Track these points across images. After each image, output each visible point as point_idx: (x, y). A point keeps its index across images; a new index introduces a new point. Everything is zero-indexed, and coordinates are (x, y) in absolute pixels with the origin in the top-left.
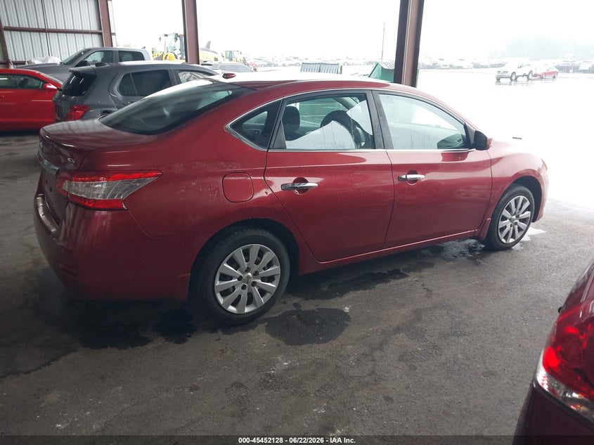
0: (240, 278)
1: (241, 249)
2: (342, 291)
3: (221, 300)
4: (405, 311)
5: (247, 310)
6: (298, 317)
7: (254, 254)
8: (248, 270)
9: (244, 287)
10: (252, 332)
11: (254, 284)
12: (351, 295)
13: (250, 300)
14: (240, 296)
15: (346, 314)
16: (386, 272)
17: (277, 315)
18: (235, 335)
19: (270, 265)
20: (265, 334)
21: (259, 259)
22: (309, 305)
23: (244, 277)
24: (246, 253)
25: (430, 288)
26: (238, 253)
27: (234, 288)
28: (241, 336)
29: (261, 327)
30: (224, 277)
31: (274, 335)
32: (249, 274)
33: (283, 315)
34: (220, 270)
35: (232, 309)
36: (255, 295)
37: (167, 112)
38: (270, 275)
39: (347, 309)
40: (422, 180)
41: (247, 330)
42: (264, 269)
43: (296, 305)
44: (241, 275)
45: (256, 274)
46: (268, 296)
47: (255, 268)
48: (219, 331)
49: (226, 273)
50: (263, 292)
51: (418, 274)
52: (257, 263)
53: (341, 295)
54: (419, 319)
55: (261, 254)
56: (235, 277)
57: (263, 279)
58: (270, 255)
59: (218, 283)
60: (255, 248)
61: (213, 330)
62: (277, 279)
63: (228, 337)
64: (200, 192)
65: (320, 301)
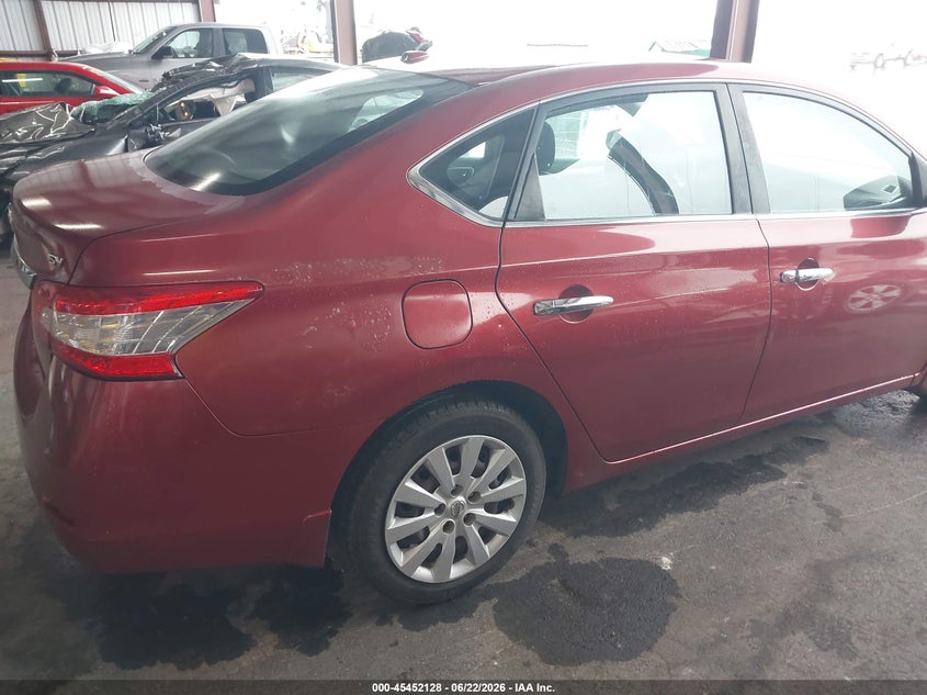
0: (440, 509)
1: (442, 449)
2: (649, 514)
3: (400, 558)
4: (793, 568)
5: (456, 571)
6: (563, 582)
7: (470, 458)
8: (456, 491)
9: (448, 527)
10: (466, 624)
11: (470, 518)
12: (670, 524)
13: (462, 550)
14: (439, 547)
15: (665, 575)
16: (729, 462)
17: (518, 577)
18: (430, 630)
19: (504, 476)
20: (495, 630)
21: (482, 465)
22: (584, 551)
23: (449, 506)
24: (454, 455)
25: (835, 504)
26: (437, 458)
27: (427, 531)
28: (444, 633)
29: (485, 609)
30: (405, 510)
31: (514, 635)
32: (460, 498)
33: (529, 576)
34: (397, 497)
35: (423, 573)
36: (472, 543)
37: (288, 137)
38: (503, 497)
39: (666, 562)
40: (827, 280)
41: (455, 618)
42: (492, 486)
43: (555, 549)
44: (443, 501)
45: (474, 497)
46: (498, 541)
47: (474, 483)
48: (395, 619)
49: (411, 501)
50: (487, 534)
51: (800, 469)
52: (477, 473)
53: (650, 526)
54: (827, 591)
55: (486, 453)
56: (430, 509)
57: (489, 508)
58: (503, 456)
59: (393, 523)
60: (473, 442)
61: (384, 619)
62: (520, 506)
63: (416, 636)
64: (351, 330)
65: (606, 539)
